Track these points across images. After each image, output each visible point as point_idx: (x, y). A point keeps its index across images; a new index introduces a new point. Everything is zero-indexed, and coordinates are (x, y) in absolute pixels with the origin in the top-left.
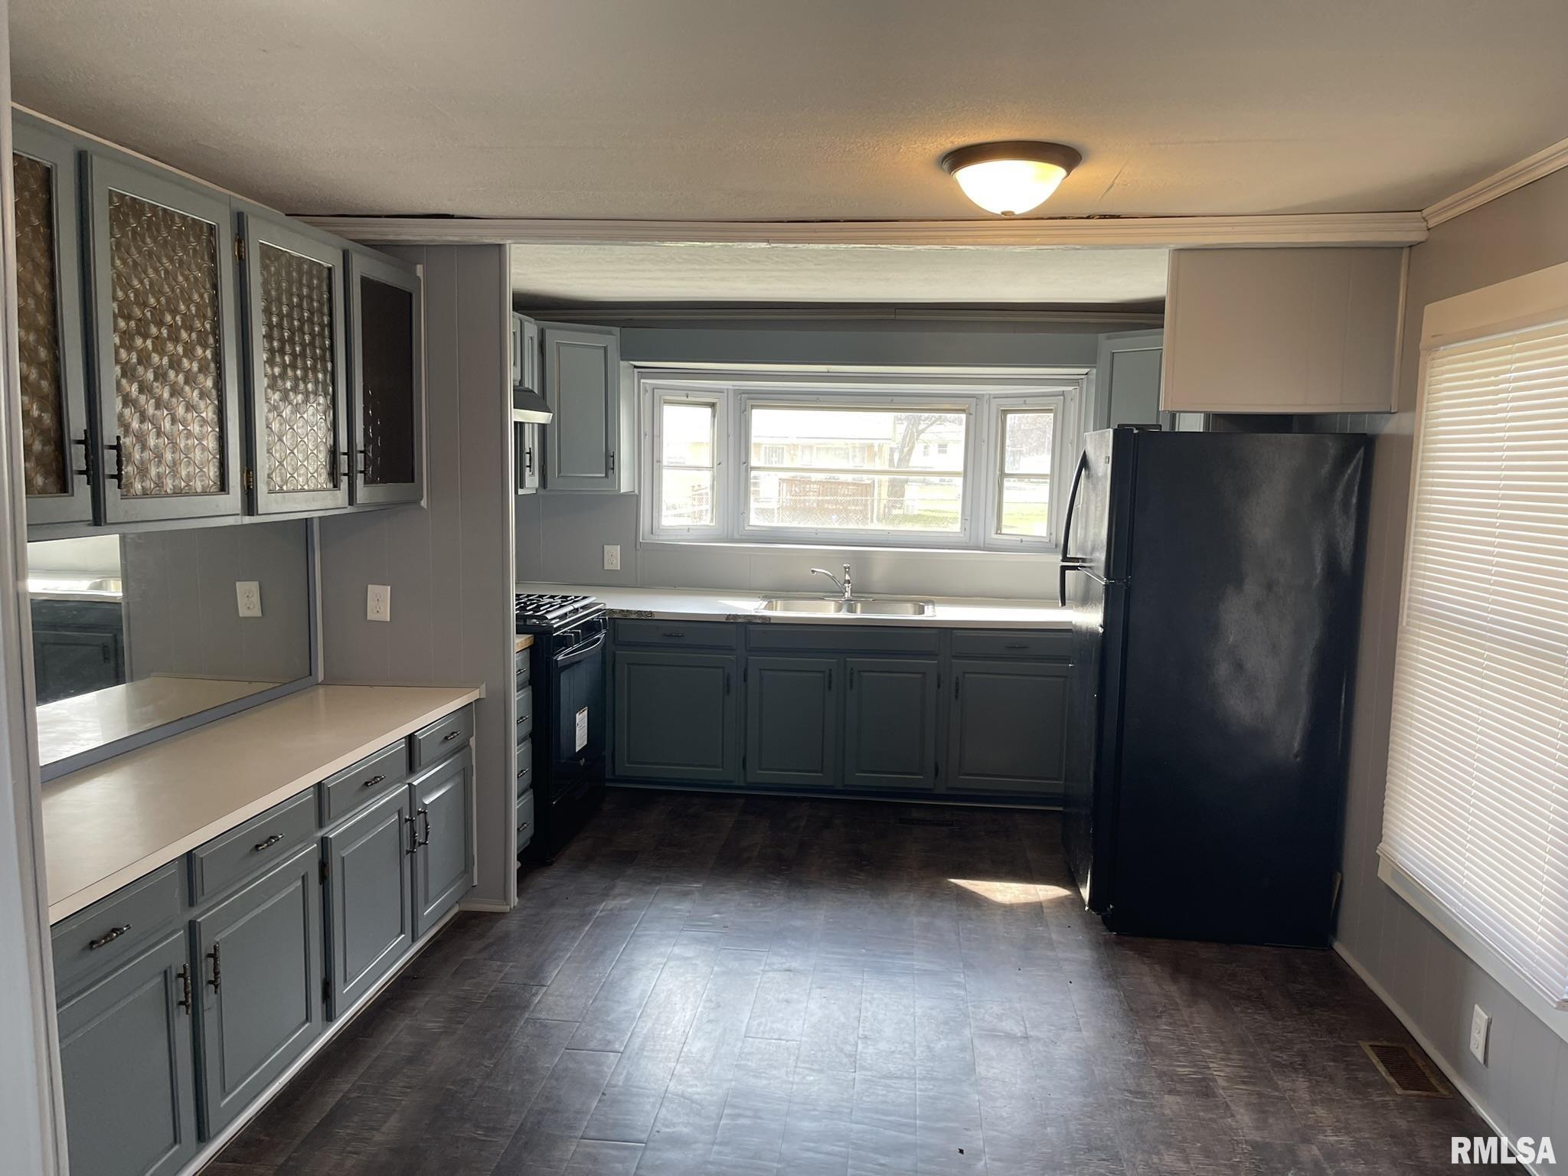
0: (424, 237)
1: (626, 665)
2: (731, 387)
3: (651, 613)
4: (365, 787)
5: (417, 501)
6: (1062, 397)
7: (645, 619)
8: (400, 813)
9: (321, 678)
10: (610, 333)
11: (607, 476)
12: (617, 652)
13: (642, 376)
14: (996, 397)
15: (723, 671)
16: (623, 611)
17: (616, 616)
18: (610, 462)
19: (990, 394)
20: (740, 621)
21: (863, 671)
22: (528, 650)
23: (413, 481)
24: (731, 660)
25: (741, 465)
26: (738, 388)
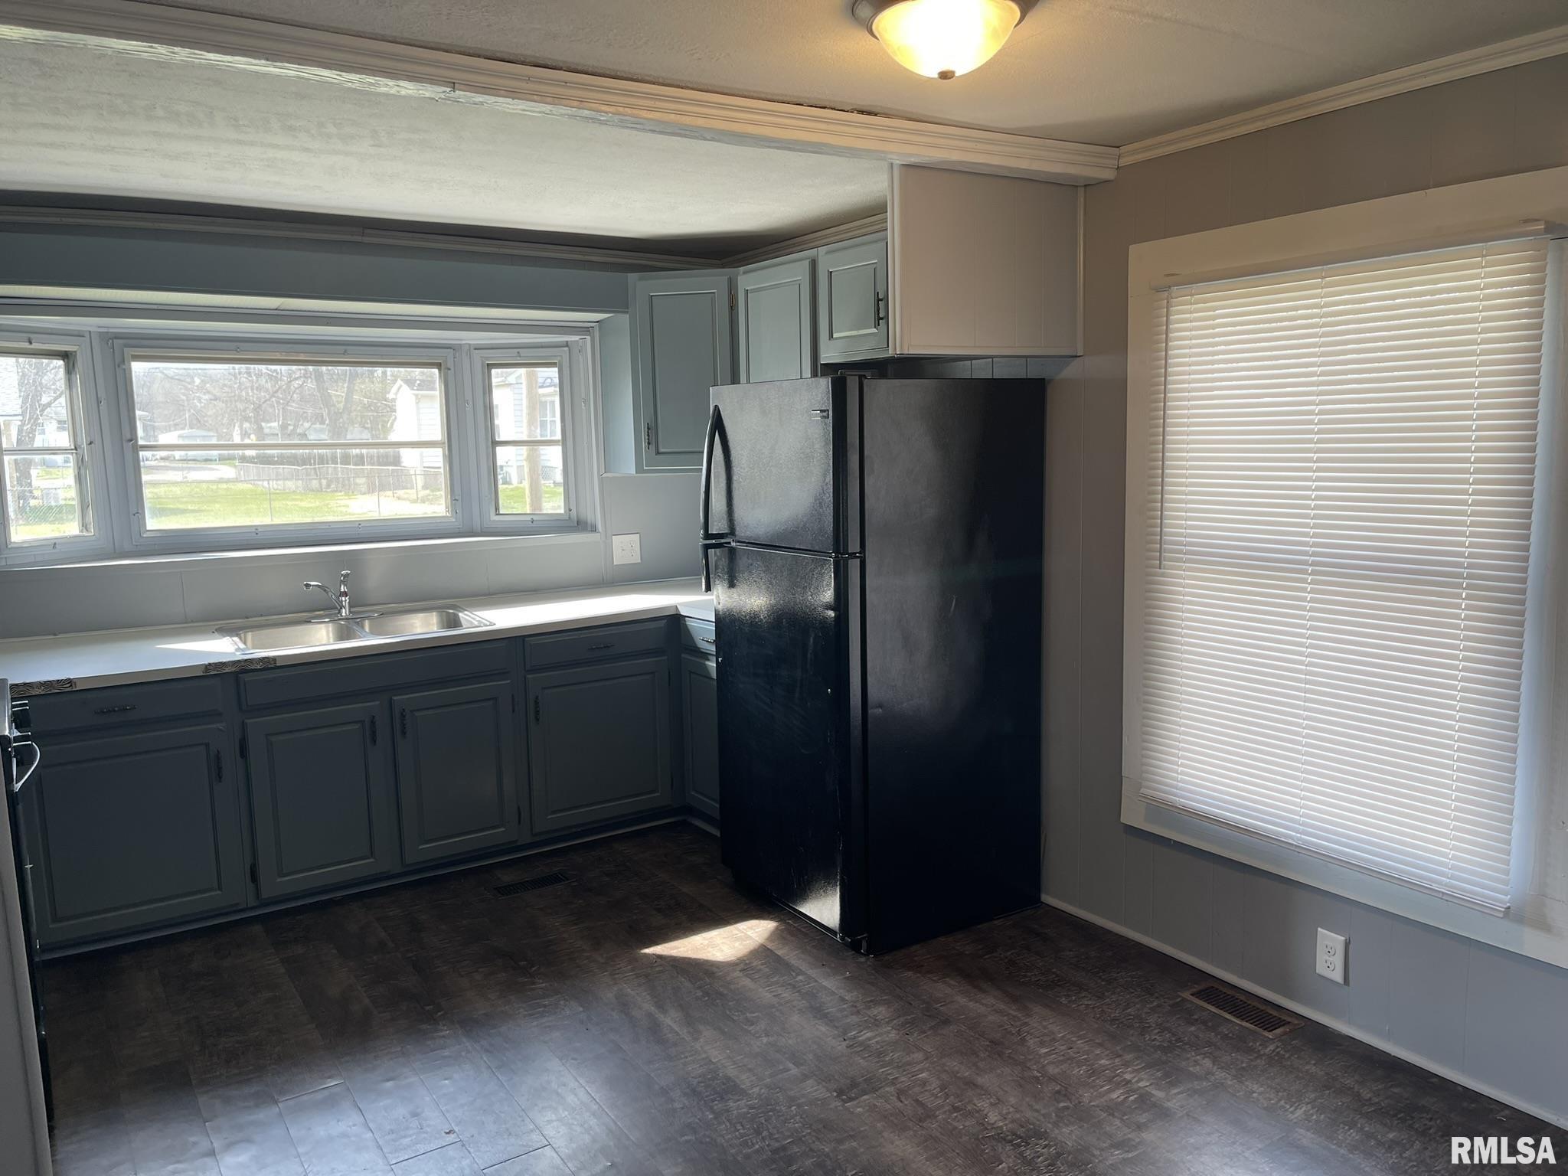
3: (69, 681)
6: (567, 348)
7: (60, 693)
14: (478, 348)
15: (207, 749)
16: (18, 685)
19: (470, 345)
20: (227, 670)
21: (418, 710)
24: (221, 730)
25: (125, 444)
26: (105, 330)
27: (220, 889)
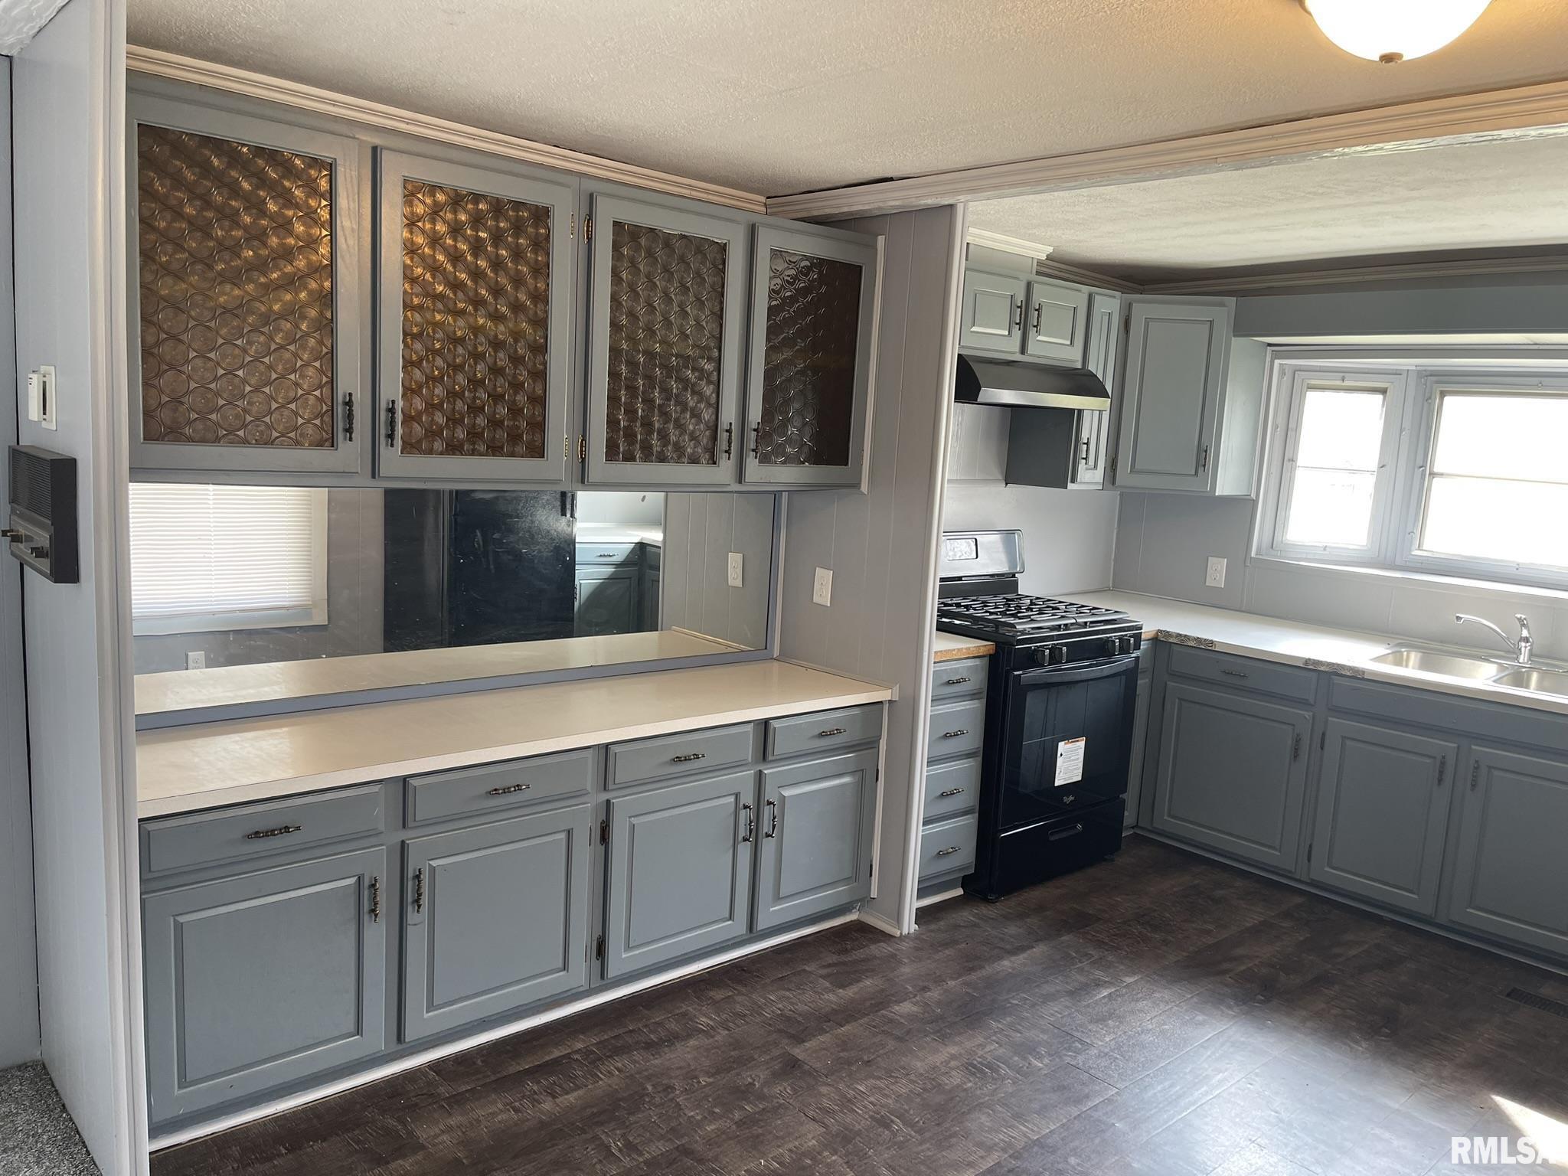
0: (872, 205)
1: (1177, 700)
2: (1414, 368)
3: (1212, 642)
4: (673, 762)
5: (856, 486)
7: (1204, 649)
8: (737, 796)
9: (776, 653)
10: (1222, 305)
11: (1196, 474)
12: (1168, 683)
13: (1277, 355)
15: (1294, 729)
16: (1180, 635)
17: (1171, 640)
18: (1203, 458)
20: (1322, 668)
22: (986, 660)
23: (847, 464)
24: (1305, 717)
25: (1416, 470)
26: (1424, 368)
27: (1280, 852)
